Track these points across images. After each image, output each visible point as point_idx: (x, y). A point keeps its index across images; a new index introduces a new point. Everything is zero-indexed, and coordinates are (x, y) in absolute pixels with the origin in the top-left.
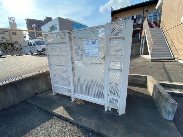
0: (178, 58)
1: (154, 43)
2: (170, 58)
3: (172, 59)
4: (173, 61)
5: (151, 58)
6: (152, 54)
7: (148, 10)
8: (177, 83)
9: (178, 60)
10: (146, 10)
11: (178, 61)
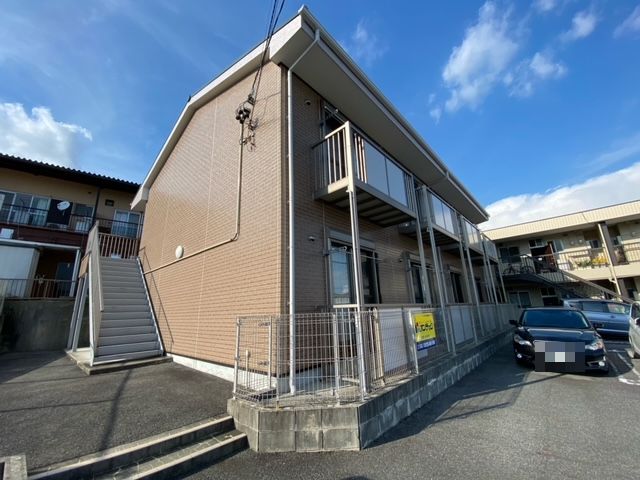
0: (173, 351)
1: (105, 304)
2: (155, 352)
3: (159, 356)
4: (158, 363)
5: (94, 361)
6: (98, 346)
7: (113, 202)
8: (126, 448)
9: (173, 356)
10: (107, 201)
11: (172, 359)
